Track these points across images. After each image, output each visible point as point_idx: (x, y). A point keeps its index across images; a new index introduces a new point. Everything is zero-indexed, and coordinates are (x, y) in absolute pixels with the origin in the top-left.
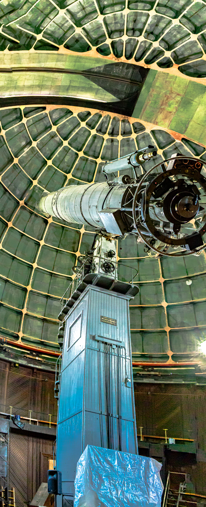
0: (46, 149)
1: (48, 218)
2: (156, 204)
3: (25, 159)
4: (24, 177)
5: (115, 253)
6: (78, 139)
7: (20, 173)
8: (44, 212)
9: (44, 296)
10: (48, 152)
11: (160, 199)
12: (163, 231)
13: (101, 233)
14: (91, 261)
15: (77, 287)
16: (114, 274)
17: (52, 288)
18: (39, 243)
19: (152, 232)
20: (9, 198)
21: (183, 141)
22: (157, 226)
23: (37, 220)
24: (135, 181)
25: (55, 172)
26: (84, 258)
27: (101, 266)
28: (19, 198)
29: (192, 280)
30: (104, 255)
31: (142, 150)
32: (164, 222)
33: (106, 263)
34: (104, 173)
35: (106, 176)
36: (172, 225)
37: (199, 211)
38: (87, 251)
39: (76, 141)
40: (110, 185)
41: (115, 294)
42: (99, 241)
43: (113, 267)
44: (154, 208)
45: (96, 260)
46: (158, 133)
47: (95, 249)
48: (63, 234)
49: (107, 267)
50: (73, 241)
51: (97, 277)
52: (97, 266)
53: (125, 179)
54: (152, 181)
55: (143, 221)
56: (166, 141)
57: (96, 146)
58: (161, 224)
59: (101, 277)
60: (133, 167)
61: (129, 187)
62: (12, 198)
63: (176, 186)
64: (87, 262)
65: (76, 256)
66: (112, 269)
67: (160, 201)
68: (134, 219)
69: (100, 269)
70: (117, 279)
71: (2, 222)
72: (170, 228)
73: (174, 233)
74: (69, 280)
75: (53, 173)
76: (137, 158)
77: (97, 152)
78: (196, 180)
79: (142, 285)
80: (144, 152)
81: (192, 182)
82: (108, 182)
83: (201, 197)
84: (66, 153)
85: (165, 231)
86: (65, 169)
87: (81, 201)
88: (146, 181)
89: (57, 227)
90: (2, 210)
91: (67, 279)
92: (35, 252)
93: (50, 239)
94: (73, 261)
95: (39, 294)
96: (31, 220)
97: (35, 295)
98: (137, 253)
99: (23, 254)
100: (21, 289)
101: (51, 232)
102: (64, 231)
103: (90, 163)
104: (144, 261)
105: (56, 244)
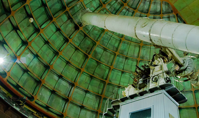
17: (64, 71)
20: (58, 1)
23: (71, 24)
46: (164, 4)
50: (88, 47)
56: (166, 11)
71: (47, 16)
89: (81, 34)
90: (51, 7)
91: (76, 70)
92: (61, 44)
93: (74, 40)
94: (83, 59)
95: (55, 73)
96: (67, 22)
97: (52, 72)
98: (123, 68)
99: (53, 42)
100: (44, 65)
101: (77, 36)
102: (85, 39)
103: (118, 4)
104: (125, 74)
105: (77, 45)
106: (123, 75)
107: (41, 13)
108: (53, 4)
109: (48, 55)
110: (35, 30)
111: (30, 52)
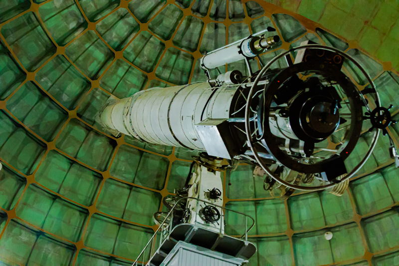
0: (111, 35)
1: (117, 138)
2: (279, 113)
3: (76, 48)
4: (75, 75)
5: (221, 193)
6: (164, 22)
7: (68, 70)
8: (110, 129)
9: (105, 259)
10: (115, 40)
11: (285, 105)
12: (289, 153)
13: (200, 161)
14: (184, 204)
15: (161, 245)
16: (218, 224)
17: (119, 244)
18: (101, 175)
19: (274, 154)
20: (49, 106)
21: (318, 32)
22: (281, 146)
23: (99, 140)
24: (249, 79)
25: (128, 70)
26: (172, 200)
27: (199, 212)
28: (68, 106)
29: (332, 232)
30: (205, 195)
31: (259, 33)
32: (291, 140)
33: (207, 207)
34: (203, 67)
35: (207, 73)
36: (302, 143)
37: (340, 124)
38: (178, 189)
39: (161, 25)
40: (212, 85)
41: (219, 255)
42: (197, 175)
43: (218, 214)
44: (276, 119)
45: (192, 203)
46: (282, 19)
47: (191, 185)
48: (142, 161)
49: (209, 214)
50: (156, 173)
51: (193, 229)
52: (193, 213)
53: (235, 76)
54: (274, 78)
55: (260, 136)
56: (294, 31)
57: (192, 34)
58: (287, 142)
59: (199, 229)
60: (245, 58)
61: (240, 88)
62: (55, 106)
63: (307, 87)
64: (178, 205)
65: (162, 197)
66: (216, 217)
67: (284, 107)
68: (247, 134)
69: (198, 216)
70: (223, 232)
71: (37, 142)
72: (300, 148)
73: (305, 155)
74: (149, 233)
75: (125, 71)
76: (251, 45)
77: (193, 43)
78: (334, 81)
79: (261, 241)
80: (262, 36)
81: (330, 82)
82: (210, 81)
83: (341, 105)
84: (145, 42)
85: (293, 153)
86: (144, 65)
87: (169, 110)
88: (264, 79)
89: (132, 152)
90: (37, 124)
91: (146, 232)
92: (93, 188)
93: (120, 170)
94: (156, 203)
95: (97, 255)
96: (88, 140)
97: (89, 256)
98: (254, 192)
99: (72, 192)
100: (66, 246)
101: (122, 158)
102: (143, 158)
103: (184, 58)
104: (263, 204)
105: (129, 177)
106: (259, 208)
107: (20, 143)
108: (39, 115)
109: (70, 222)
110: (20, 181)
111: (24, 229)
